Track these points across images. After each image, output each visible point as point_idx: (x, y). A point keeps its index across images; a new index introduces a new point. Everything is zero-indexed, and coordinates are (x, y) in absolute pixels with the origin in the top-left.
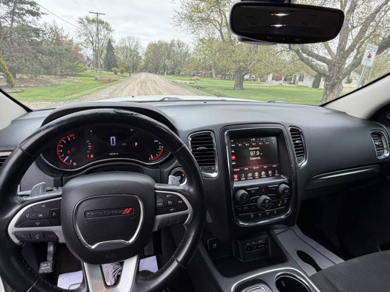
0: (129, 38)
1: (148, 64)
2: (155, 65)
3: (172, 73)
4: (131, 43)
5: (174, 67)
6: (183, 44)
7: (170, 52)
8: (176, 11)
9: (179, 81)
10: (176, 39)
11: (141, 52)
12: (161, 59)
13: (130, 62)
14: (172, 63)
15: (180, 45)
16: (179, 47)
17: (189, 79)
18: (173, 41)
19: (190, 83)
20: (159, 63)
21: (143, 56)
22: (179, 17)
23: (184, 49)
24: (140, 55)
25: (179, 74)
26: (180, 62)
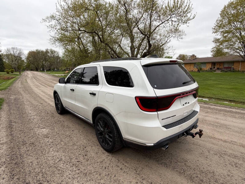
0: (13, 48)
1: (29, 65)
2: (36, 65)
3: (49, 70)
4: (15, 51)
5: (50, 66)
6: (55, 51)
7: (46, 56)
8: (51, 36)
9: (56, 75)
10: (49, 49)
11: (24, 58)
12: (40, 62)
13: (16, 65)
14: (49, 63)
15: (53, 52)
16: (52, 53)
17: (63, 73)
18: (47, 49)
19: (65, 75)
20: (38, 64)
21: (26, 60)
22: (54, 39)
23: (56, 55)
24: (23, 59)
25: (54, 70)
26: (54, 62)
